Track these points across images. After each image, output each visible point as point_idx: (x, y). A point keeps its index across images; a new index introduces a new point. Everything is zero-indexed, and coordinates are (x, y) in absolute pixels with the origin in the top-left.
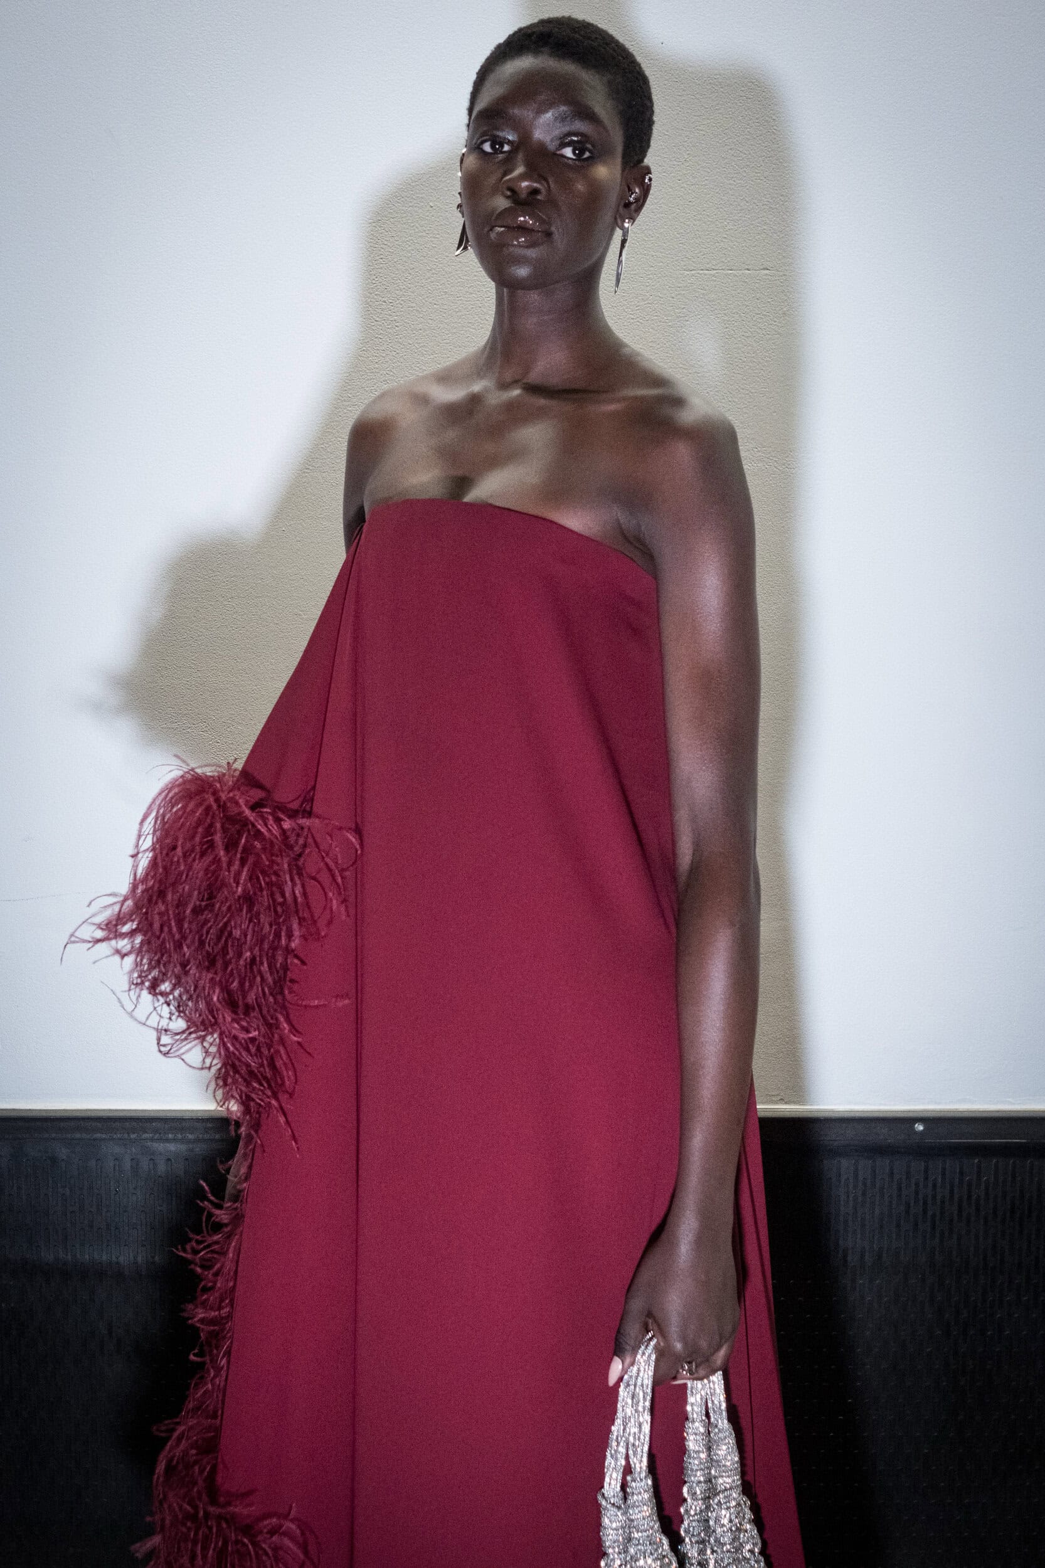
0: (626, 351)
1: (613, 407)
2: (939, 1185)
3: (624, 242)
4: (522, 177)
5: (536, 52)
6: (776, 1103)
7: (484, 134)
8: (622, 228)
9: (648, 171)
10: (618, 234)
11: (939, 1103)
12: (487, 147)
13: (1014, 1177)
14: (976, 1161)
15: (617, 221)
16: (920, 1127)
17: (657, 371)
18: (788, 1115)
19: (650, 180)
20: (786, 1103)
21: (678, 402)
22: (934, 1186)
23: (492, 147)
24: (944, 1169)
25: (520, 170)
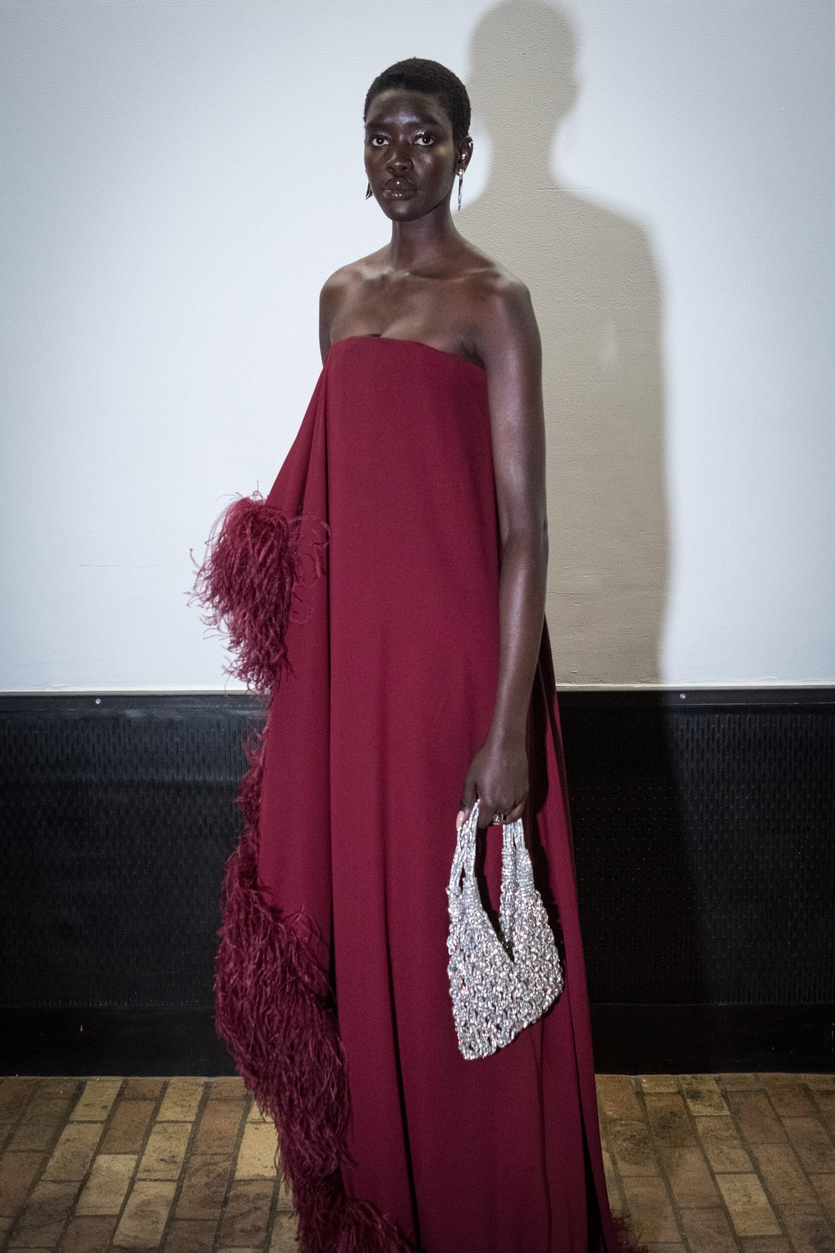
0: (467, 245)
1: (461, 280)
2: (695, 731)
3: (461, 181)
4: (396, 161)
5: (396, 86)
6: (598, 682)
7: (373, 135)
8: (458, 175)
9: (470, 140)
10: (457, 178)
11: (695, 682)
12: (375, 142)
13: (739, 725)
14: (717, 716)
15: (455, 171)
16: (683, 696)
17: (486, 257)
18: (605, 690)
19: (472, 144)
20: (604, 683)
21: (496, 276)
22: (693, 732)
23: (378, 142)
24: (698, 721)
25: (394, 157)
